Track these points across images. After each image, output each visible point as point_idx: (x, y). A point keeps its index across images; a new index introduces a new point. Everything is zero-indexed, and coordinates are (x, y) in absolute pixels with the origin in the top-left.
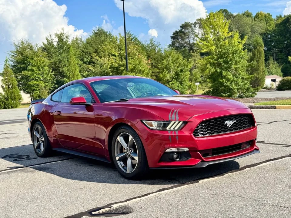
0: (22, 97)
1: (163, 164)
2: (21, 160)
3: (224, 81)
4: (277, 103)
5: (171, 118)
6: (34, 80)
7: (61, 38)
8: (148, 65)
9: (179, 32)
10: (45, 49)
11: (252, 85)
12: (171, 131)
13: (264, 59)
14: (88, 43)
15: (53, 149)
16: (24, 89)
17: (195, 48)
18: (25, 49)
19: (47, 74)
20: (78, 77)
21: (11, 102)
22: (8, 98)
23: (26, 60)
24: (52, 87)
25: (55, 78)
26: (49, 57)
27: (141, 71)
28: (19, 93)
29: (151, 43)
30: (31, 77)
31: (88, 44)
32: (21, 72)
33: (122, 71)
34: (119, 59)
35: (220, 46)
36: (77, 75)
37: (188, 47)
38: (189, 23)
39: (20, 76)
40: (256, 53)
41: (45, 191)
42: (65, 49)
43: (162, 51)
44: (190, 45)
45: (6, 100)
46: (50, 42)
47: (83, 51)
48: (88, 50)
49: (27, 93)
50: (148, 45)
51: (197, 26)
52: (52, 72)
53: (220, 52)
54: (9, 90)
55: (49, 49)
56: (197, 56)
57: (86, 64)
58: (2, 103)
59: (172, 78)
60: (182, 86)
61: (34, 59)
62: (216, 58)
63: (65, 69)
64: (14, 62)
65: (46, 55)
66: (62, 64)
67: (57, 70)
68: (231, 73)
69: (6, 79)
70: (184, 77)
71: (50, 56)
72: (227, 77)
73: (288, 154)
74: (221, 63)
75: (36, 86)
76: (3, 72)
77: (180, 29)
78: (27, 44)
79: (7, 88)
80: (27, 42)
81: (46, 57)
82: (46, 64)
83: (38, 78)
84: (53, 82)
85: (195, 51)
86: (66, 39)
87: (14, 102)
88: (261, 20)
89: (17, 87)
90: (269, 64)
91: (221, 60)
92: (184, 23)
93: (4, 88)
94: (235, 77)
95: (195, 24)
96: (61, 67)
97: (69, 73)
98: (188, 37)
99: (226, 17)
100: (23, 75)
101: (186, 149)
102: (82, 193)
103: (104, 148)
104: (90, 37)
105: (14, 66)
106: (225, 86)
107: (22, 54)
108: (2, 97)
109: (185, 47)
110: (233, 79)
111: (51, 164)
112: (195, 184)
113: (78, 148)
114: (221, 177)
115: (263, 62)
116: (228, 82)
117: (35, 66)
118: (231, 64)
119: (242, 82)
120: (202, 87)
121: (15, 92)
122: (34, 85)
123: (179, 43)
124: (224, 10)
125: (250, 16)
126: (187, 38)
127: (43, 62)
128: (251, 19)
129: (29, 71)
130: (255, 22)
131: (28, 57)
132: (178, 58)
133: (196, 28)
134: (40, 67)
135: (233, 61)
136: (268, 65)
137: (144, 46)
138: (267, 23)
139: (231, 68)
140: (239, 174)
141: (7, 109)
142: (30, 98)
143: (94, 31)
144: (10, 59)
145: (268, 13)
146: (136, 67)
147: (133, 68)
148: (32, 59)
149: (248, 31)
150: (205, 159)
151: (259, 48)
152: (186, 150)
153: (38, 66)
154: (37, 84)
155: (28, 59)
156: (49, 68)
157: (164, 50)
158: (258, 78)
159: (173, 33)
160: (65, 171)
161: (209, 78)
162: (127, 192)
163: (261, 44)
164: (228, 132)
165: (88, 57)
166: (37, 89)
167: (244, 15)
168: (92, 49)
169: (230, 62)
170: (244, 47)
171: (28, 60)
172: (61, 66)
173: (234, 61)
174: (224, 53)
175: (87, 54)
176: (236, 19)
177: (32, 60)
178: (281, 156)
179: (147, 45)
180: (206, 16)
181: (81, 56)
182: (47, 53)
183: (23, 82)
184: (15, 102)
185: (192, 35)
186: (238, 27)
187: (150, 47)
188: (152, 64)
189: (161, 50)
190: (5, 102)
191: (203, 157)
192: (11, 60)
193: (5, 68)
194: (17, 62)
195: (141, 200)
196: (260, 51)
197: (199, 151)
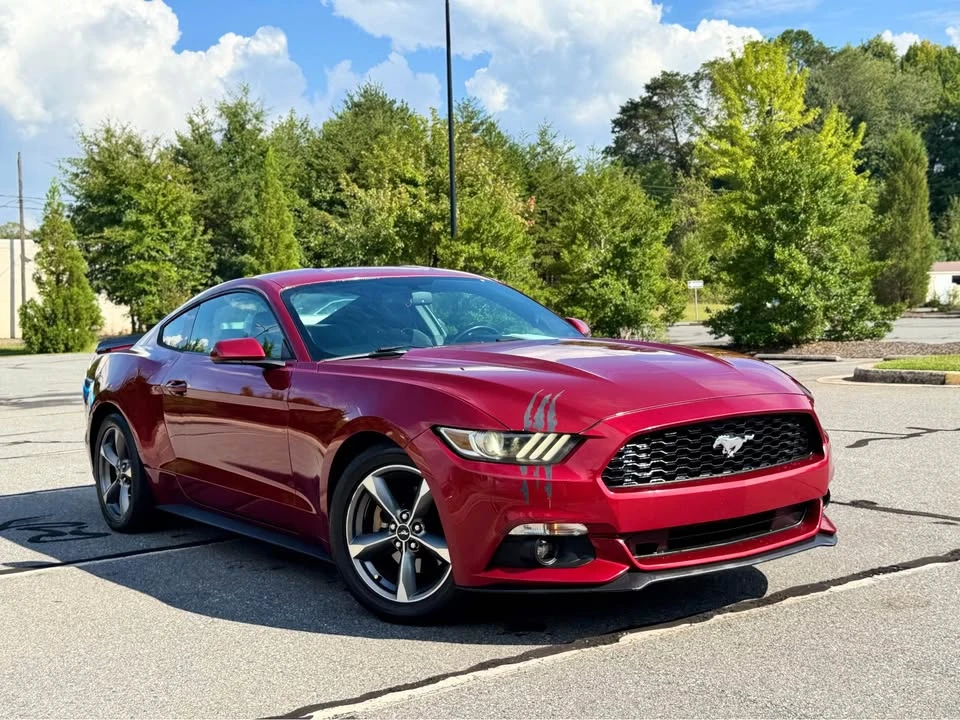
0: (102, 314)
1: (499, 575)
2: (54, 538)
3: (778, 280)
4: (952, 362)
5: (531, 422)
6: (145, 260)
7: (239, 118)
8: (526, 219)
9: (642, 105)
10: (184, 156)
11: (874, 298)
12: (531, 466)
13: (927, 204)
14: (329, 137)
15: (160, 507)
16: (108, 287)
17: (696, 161)
18: (117, 153)
19: (188, 239)
20: (291, 251)
21: (62, 330)
22: (56, 316)
23: (119, 192)
24: (202, 284)
25: (212, 254)
26: (194, 181)
27: (498, 237)
28: (91, 301)
29: (543, 142)
30: (135, 249)
31: (328, 140)
32: (102, 231)
33: (437, 235)
34: (427, 195)
35: (771, 159)
36: (288, 247)
37: (671, 157)
38: (677, 74)
39: (96, 244)
40: (901, 183)
41: (104, 655)
42: (251, 158)
43: (579, 170)
44: (678, 151)
45: (48, 324)
46: (201, 130)
47: (309, 165)
48: (327, 163)
49: (119, 303)
50: (533, 148)
51: (705, 85)
52: (205, 232)
53: (771, 181)
54: (58, 292)
55: (196, 157)
56: (701, 189)
57: (321, 209)
58: (36, 335)
59: (602, 264)
60: (637, 292)
61: (144, 188)
62: (756, 201)
63: (247, 224)
64: (78, 197)
65: (188, 174)
66: (241, 205)
67: (222, 227)
68: (806, 253)
69: (50, 254)
70: (643, 264)
71: (198, 180)
72: (790, 265)
73: (945, 550)
74: (770, 219)
75: (150, 280)
76: (42, 229)
77: (645, 94)
78: (125, 137)
79: (54, 283)
80: (124, 129)
81: (185, 183)
82: (184, 206)
83: (157, 252)
84: (207, 267)
85: (693, 171)
86: (254, 121)
87: (73, 331)
88: (925, 69)
89: (85, 280)
90: (948, 220)
91: (771, 210)
92: (658, 75)
93: (43, 284)
94: (819, 266)
95: (697, 79)
96: (236, 216)
97: (262, 239)
98: (673, 123)
99: (806, 57)
100: (108, 239)
101: (579, 528)
102: (225, 667)
103: (314, 512)
104: (335, 118)
105: (79, 211)
106: (784, 298)
107: (106, 172)
108: (36, 312)
109: (659, 157)
110: (809, 274)
111: (146, 558)
112: (604, 647)
113: (239, 509)
114: (697, 625)
115: (923, 217)
116: (791, 284)
117: (147, 211)
118: (806, 222)
119: (841, 287)
120: (713, 297)
121: (80, 298)
122: (143, 275)
123: (640, 141)
124: (799, 33)
125: (889, 56)
126: (667, 126)
127: (176, 199)
128: (889, 64)
129: (126, 229)
130: (904, 77)
131: (124, 182)
132: (625, 199)
133: (700, 91)
134: (165, 215)
135: (811, 214)
136: (945, 225)
137: (516, 152)
138: (944, 81)
139: (806, 235)
140: (761, 616)
141: (49, 352)
142: (130, 320)
143: (351, 98)
144: (65, 187)
145: (949, 48)
146: (483, 223)
147: (472, 226)
148: (139, 187)
149: (879, 105)
150: (641, 561)
151: (911, 168)
152: (579, 531)
153: (159, 213)
154: (154, 273)
155: (126, 186)
156: (196, 219)
157: (584, 167)
158: (906, 270)
159: (619, 110)
160: (186, 584)
161: (729, 269)
162: (371, 669)
163: (916, 155)
164: (726, 473)
165: (328, 184)
166: (154, 289)
167: (866, 50)
168: (340, 157)
169: (802, 216)
170: (866, 160)
171: (126, 190)
172: (236, 213)
173: (816, 214)
174: (783, 186)
175: (323, 174)
176: (840, 64)
177: (139, 191)
178: (919, 557)
179: (528, 149)
180: (730, 54)
181: (302, 180)
182: (189, 170)
183: (108, 265)
184: (77, 330)
185: (685, 115)
186: (845, 91)
187: (539, 153)
188: (544, 212)
189: (577, 166)
190: (43, 330)
191: (635, 558)
192: (69, 191)
193: (47, 217)
194: (89, 196)
195: (411, 697)
196: (914, 180)
197: (621, 536)
